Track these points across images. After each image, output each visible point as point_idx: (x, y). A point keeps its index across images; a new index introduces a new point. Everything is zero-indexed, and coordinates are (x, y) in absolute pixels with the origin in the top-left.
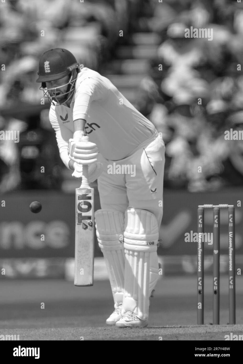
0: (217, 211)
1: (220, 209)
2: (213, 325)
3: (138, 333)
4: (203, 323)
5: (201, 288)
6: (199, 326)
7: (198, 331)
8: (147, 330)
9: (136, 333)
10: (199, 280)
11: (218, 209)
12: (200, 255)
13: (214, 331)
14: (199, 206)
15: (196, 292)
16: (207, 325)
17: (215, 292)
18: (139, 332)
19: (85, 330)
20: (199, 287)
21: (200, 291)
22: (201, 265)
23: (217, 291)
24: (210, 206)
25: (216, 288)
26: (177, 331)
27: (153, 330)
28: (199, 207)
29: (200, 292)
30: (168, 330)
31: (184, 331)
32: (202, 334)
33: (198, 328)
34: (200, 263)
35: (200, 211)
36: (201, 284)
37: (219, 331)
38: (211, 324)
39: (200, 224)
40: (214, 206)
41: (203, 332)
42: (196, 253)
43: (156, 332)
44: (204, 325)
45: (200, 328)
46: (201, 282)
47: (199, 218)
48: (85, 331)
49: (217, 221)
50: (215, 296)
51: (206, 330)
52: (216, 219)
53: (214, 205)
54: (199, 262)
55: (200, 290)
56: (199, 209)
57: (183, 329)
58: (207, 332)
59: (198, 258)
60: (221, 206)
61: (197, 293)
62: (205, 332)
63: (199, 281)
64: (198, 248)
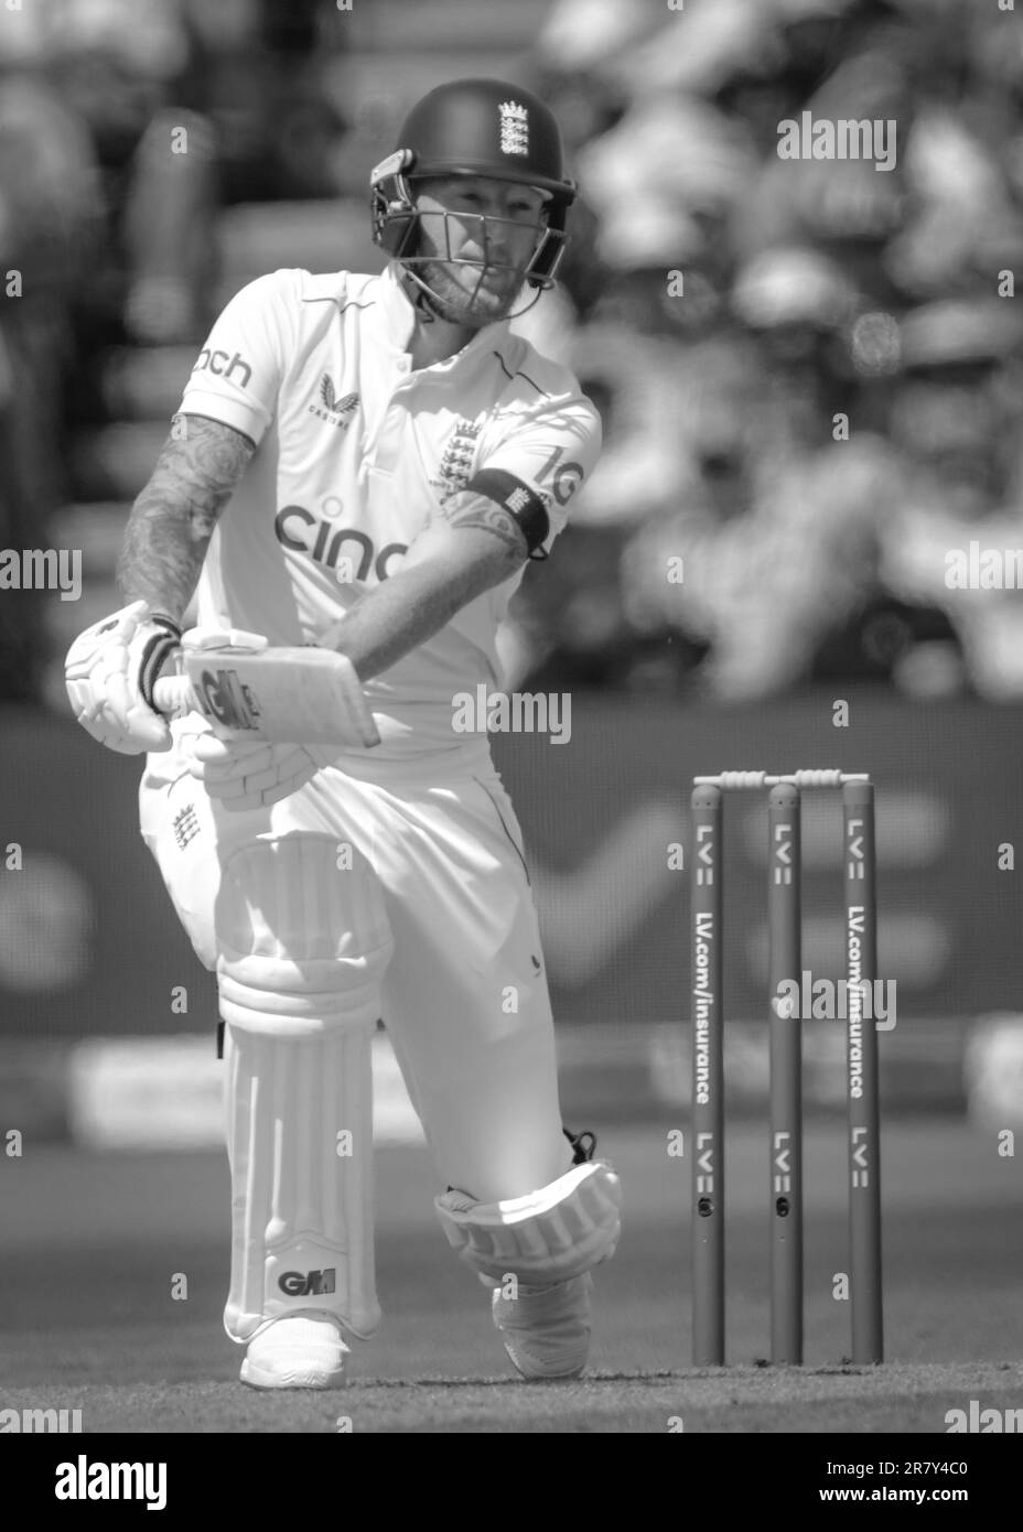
0: (787, 804)
1: (800, 794)
2: (772, 1369)
3: (396, 1410)
4: (720, 1358)
5: (710, 1189)
6: (695, 1371)
7: (693, 1399)
8: (439, 1395)
9: (384, 1409)
10: (700, 1146)
11: (793, 791)
12: (702, 1024)
13: (773, 1400)
14: (698, 780)
15: (688, 1205)
16: (740, 1367)
17: (781, 1205)
18: (402, 1403)
19: (134, 1398)
20: (700, 1180)
21: (708, 1200)
22: (709, 1072)
23: (791, 1201)
24: (752, 778)
25: (783, 1185)
26: (590, 1402)
27: (469, 1397)
28: (695, 786)
29: (703, 1205)
30: (546, 1398)
31: (621, 1399)
32: (711, 1414)
33: (694, 1381)
34: (703, 1061)
35: (702, 806)
36: (708, 1168)
37: (794, 1398)
38: (762, 1364)
39: (705, 867)
40: (771, 780)
41: (717, 1401)
42: (686, 1014)
43: (482, 1405)
44: (730, 1367)
45: (701, 1381)
46: (708, 1154)
47: (700, 838)
48: (134, 1404)
49: (787, 852)
50: (783, 1225)
51: (734, 1390)
52: (780, 844)
53: (770, 773)
54: (700, 1056)
55: (707, 1197)
56: (697, 793)
57: (621, 1392)
58: (735, 1402)
59: (695, 1038)
60: (806, 776)
61: (693, 1211)
62: (727, 1402)
63: (702, 1152)
64: (695, 988)
